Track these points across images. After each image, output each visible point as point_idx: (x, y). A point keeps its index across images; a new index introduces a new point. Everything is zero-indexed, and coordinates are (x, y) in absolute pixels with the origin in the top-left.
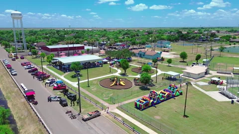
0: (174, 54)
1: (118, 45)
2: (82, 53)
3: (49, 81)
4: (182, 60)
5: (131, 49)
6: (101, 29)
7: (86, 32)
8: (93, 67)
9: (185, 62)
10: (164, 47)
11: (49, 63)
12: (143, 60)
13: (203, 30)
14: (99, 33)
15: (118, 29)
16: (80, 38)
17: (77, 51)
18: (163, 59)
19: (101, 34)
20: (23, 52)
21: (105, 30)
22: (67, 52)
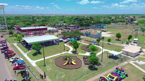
0: (110, 33)
1: (71, 27)
2: (45, 33)
3: (13, 60)
4: (118, 39)
5: (80, 30)
6: (61, 16)
7: (51, 18)
8: (51, 45)
9: (120, 40)
10: (102, 28)
11: (19, 42)
12: (89, 38)
13: (125, 16)
14: (59, 18)
15: (71, 16)
16: (46, 21)
17: (42, 31)
18: (103, 38)
19: (60, 19)
20: (5, 31)
21: (63, 16)
22: (35, 32)
